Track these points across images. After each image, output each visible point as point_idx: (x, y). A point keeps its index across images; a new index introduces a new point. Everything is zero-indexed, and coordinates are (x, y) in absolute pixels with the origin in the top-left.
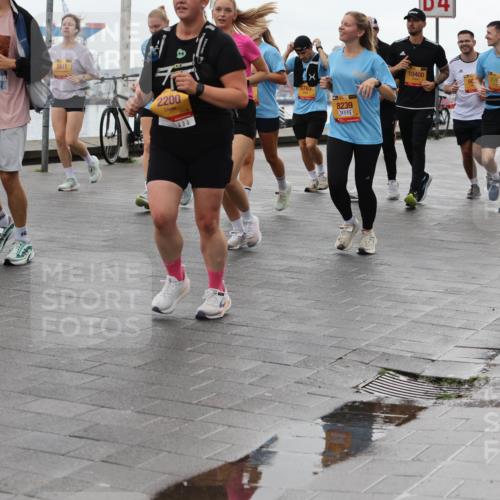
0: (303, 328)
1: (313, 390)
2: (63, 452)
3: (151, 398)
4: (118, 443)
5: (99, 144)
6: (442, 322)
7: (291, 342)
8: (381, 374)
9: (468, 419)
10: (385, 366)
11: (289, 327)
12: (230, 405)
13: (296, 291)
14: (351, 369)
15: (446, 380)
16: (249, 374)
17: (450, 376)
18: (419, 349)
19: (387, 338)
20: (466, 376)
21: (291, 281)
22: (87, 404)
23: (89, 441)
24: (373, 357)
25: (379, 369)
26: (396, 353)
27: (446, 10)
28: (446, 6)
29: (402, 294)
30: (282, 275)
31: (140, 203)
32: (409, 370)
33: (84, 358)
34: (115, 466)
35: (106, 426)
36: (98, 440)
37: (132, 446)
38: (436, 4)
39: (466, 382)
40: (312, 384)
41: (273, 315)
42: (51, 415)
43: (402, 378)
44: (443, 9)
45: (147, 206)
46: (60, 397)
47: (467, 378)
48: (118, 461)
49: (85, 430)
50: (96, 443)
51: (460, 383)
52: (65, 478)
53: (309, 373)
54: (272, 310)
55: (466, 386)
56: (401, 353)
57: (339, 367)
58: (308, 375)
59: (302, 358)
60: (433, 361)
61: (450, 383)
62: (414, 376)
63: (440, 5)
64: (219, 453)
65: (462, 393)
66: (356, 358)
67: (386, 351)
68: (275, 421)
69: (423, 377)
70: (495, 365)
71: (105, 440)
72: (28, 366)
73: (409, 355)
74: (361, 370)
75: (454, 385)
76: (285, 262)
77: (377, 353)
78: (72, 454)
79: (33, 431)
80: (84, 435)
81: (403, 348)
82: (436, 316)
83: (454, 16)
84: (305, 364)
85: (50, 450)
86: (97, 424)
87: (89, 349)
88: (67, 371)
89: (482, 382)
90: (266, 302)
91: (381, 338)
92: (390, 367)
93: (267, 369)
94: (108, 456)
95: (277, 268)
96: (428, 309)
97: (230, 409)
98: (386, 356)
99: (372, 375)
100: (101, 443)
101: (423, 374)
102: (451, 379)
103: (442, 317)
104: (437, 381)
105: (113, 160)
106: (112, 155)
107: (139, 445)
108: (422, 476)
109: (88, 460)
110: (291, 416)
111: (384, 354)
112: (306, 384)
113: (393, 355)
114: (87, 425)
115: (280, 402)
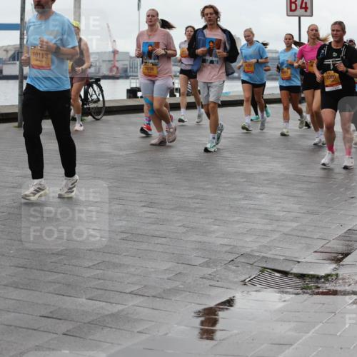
0: (204, 239)
1: (213, 283)
2: (36, 328)
3: (97, 289)
4: (74, 321)
6: (305, 234)
7: (198, 249)
8: (262, 271)
9: (324, 304)
10: (264, 266)
11: (195, 238)
12: (153, 294)
13: (200, 213)
14: (240, 268)
15: (308, 275)
16: (168, 271)
17: (312, 273)
18: (288, 254)
19: (265, 246)
20: (322, 273)
21: (197, 205)
22: (52, 293)
23: (54, 320)
24: (256, 260)
25: (260, 268)
26: (272, 257)
27: (306, 11)
28: (306, 9)
29: (276, 214)
30: (190, 201)
31: (244, 128)
32: (282, 269)
33: (50, 260)
34: (72, 337)
35: (65, 308)
36: (60, 319)
37: (85, 323)
38: (298, 7)
39: (322, 277)
40: (212, 279)
41: (184, 230)
42: (26, 301)
43: (277, 274)
44: (303, 10)
45: (247, 130)
46: (34, 289)
47: (323, 275)
48: (75, 334)
49: (51, 312)
50: (58, 321)
51: (318, 278)
52: (37, 346)
53: (210, 271)
54: (183, 226)
55: (323, 280)
56: (276, 257)
57: (231, 267)
58: (210, 272)
59: (205, 260)
60: (299, 262)
61: (311, 278)
62: (285, 273)
63: (301, 8)
64: (146, 329)
65: (319, 285)
66: (243, 261)
67: (265, 255)
68: (186, 306)
69: (292, 274)
70: (343, 265)
71: (65, 320)
72: (10, 266)
73: (282, 258)
74: (248, 269)
75: (314, 280)
76: (192, 192)
77: (258, 256)
78: (42, 329)
79: (14, 312)
80: (50, 315)
81: (277, 253)
82: (301, 230)
83: (312, 15)
84: (207, 264)
85: (26, 326)
86: (59, 308)
87: (53, 254)
88: (37, 270)
89: (334, 277)
90: (179, 221)
91: (260, 246)
92: (268, 267)
93: (181, 268)
94: (68, 331)
95: (186, 196)
96: (295, 225)
97: (154, 297)
98: (265, 259)
99: (255, 273)
100: (62, 321)
101: (292, 272)
102: (311, 275)
103: (305, 231)
104: (302, 276)
107: (89, 323)
108: (292, 345)
109: (53, 333)
110: (198, 302)
111: (263, 257)
112: (209, 279)
113: (270, 258)
114: (51, 310)
115: (190, 292)
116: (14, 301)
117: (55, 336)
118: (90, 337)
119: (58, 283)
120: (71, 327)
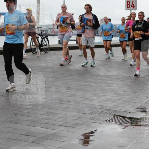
0: (90, 103)
1: (94, 121)
2: (20, 140)
3: (45, 123)
4: (36, 137)
5: (30, 48)
6: (132, 101)
7: (87, 107)
8: (114, 116)
9: (140, 130)
10: (115, 114)
11: (87, 102)
12: (69, 125)
13: (89, 92)
14: (105, 115)
15: (133, 118)
16: (75, 116)
17: (135, 117)
18: (125, 109)
19: (116, 106)
21: (87, 89)
22: (27, 125)
23: (27, 136)
24: (112, 111)
26: (119, 110)
27: (134, 8)
28: (134, 7)
29: (120, 93)
30: (85, 87)
32: (122, 115)
33: (26, 111)
34: (35, 144)
35: (32, 132)
36: (30, 136)
37: (40, 138)
38: (131, 6)
40: (93, 119)
41: (82, 99)
42: (16, 129)
43: (120, 118)
44: (133, 7)
46: (19, 123)
47: (140, 118)
48: (36, 142)
49: (26, 133)
51: (138, 119)
53: (93, 116)
54: (82, 97)
55: (139, 120)
56: (120, 110)
57: (102, 114)
60: (130, 113)
62: (124, 117)
63: (132, 6)
64: (66, 140)
65: (138, 122)
66: (106, 112)
67: (116, 110)
68: (83, 130)
70: (148, 114)
71: (32, 136)
72: (9, 114)
73: (123, 111)
74: (108, 115)
75: (136, 120)
76: (85, 83)
77: (113, 110)
78: (22, 140)
79: (10, 133)
83: (136, 10)
84: (91, 113)
85: (16, 139)
86: (30, 131)
87: (27, 109)
88: (21, 115)
89: (145, 119)
90: (80, 95)
91: (114, 106)
92: (117, 114)
93: (81, 115)
94: (33, 141)
95: (83, 85)
96: (128, 97)
97: (69, 127)
98: (116, 111)
99: (111, 117)
100: (31, 137)
101: (127, 116)
102: (135, 118)
103: (132, 99)
104: (131, 118)
105: (34, 52)
106: (34, 51)
107: (42, 137)
108: (126, 147)
109: (27, 142)
110: (87, 129)
111: (115, 110)
112: (92, 119)
114: (26, 132)
115: (84, 125)
116: (11, 128)
117: (28, 143)
118: (42, 144)
119: (29, 121)
120: (35, 139)
